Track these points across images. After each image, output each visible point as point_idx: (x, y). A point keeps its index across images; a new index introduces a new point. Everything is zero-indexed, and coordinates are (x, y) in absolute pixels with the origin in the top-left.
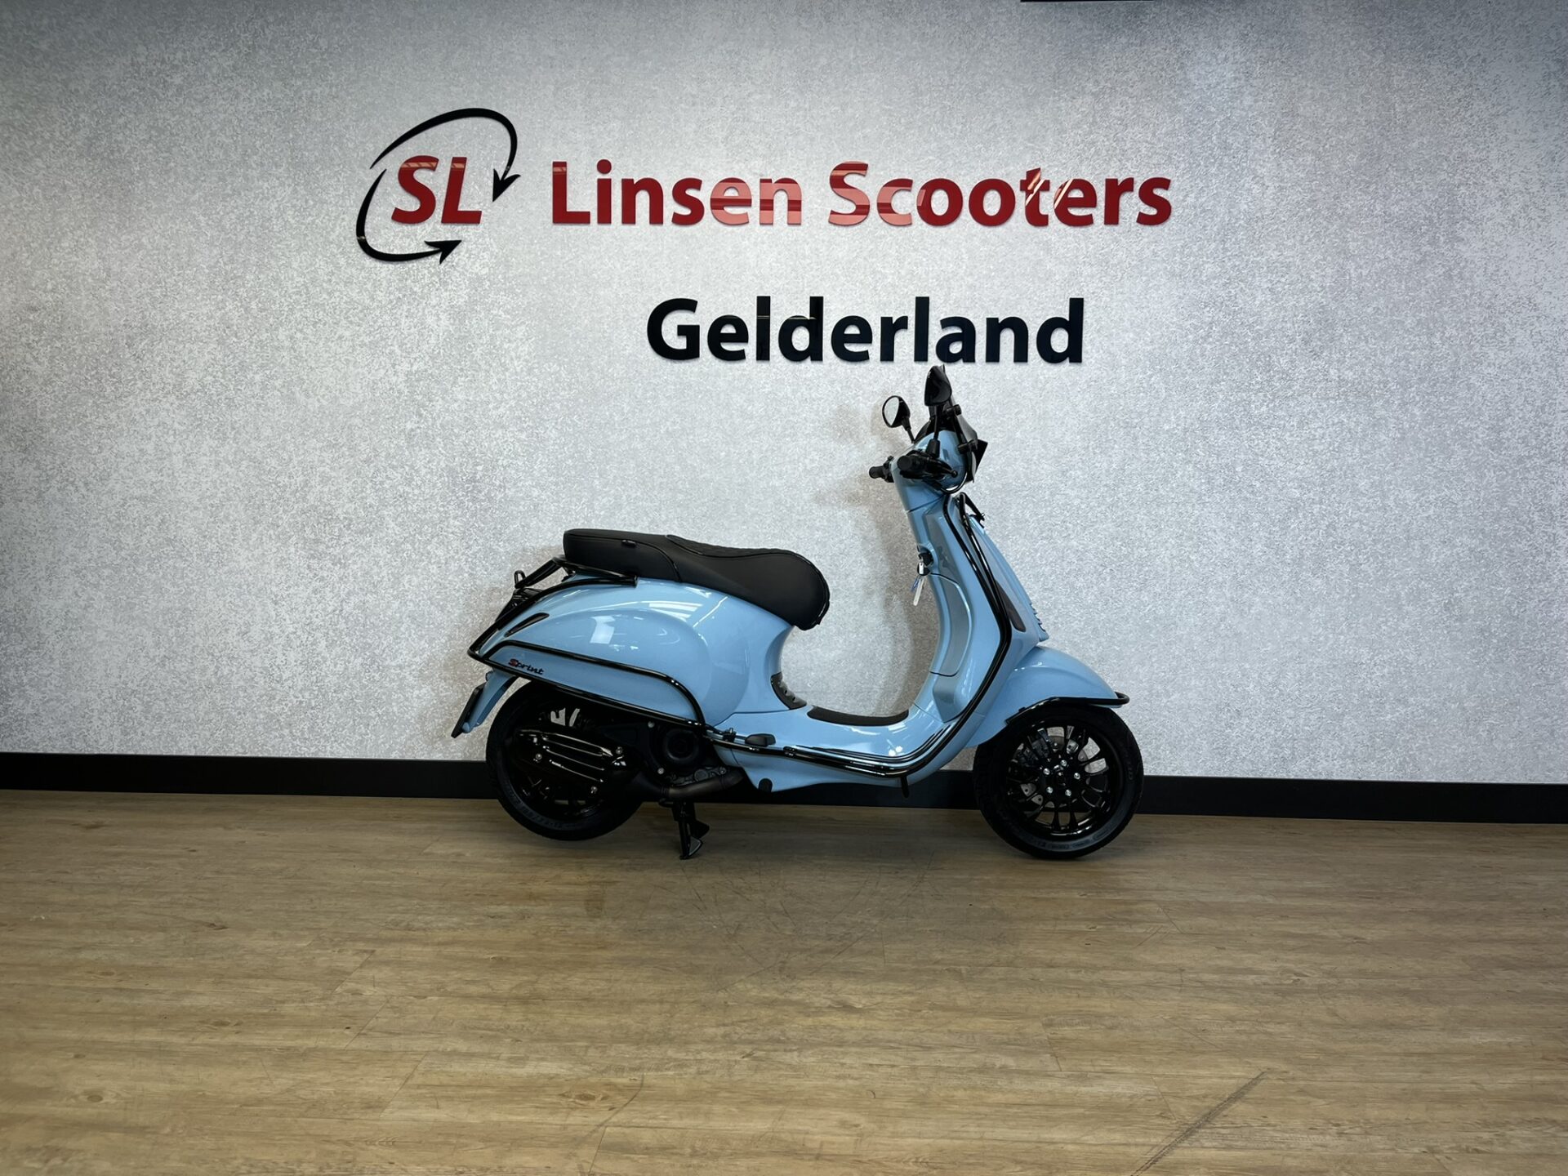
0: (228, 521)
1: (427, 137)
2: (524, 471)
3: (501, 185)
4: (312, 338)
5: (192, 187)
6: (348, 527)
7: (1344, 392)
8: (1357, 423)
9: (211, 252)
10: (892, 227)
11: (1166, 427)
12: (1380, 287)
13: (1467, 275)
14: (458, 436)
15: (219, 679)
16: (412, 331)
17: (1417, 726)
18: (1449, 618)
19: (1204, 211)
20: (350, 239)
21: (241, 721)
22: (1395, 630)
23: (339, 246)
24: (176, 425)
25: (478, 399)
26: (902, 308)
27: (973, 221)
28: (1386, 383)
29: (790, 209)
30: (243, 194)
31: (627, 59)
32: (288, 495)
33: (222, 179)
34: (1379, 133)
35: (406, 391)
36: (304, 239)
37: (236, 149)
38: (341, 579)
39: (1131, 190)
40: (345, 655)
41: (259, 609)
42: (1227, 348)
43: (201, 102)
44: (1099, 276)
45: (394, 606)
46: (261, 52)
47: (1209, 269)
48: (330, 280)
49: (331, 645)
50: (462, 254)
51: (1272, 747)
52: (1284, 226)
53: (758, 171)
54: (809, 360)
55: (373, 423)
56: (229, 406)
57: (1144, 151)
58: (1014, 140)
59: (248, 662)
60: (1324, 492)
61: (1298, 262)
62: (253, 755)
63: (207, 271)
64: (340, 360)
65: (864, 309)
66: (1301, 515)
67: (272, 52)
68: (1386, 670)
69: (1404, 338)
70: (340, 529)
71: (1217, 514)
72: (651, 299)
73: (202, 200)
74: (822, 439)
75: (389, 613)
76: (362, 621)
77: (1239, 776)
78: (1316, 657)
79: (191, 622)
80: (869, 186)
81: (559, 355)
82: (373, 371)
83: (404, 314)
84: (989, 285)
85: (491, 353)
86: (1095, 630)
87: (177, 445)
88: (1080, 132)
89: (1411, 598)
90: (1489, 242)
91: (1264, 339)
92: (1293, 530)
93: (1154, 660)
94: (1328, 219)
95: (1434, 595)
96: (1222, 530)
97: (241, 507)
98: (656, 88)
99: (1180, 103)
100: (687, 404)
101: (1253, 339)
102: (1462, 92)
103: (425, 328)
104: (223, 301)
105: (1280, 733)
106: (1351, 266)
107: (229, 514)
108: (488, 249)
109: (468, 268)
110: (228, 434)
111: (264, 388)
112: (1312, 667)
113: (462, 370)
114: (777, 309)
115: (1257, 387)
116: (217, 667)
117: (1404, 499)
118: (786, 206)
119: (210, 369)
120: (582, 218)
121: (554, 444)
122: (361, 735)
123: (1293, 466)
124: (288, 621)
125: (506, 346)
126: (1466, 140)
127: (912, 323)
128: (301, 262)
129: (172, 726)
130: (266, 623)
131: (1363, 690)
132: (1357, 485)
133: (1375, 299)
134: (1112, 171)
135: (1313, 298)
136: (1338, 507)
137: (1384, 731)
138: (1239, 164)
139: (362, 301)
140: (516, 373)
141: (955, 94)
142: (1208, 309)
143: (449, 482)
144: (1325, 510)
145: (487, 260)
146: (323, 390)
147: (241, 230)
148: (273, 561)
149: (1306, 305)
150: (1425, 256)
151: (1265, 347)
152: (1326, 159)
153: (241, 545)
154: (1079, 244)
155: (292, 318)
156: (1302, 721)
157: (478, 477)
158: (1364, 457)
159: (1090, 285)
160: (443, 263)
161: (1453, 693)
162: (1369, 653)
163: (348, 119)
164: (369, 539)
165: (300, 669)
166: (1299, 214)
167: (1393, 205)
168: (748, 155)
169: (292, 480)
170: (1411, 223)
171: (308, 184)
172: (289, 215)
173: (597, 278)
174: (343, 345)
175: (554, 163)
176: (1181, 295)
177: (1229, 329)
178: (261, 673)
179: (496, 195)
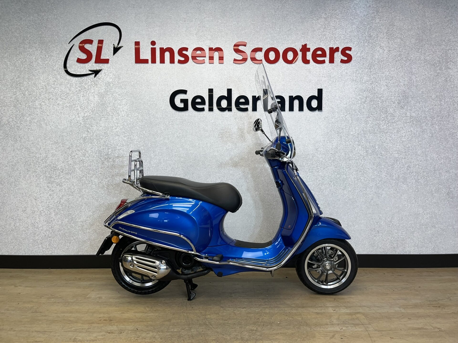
0: (18, 170)
1: (89, 33)
2: (126, 151)
3: (116, 50)
4: (48, 104)
5: (5, 51)
7: (412, 120)
8: (417, 131)
9: (11, 74)
10: (255, 64)
11: (352, 133)
12: (423, 84)
13: (452, 80)
14: (102, 139)
15: (16, 228)
16: (85, 101)
17: (439, 235)
19: (363, 58)
20: (61, 69)
21: (24, 242)
22: (431, 202)
23: (57, 72)
25: (109, 126)
26: (259, 93)
27: (284, 62)
28: (426, 117)
29: (219, 59)
30: (23, 53)
31: (161, 5)
32: (40, 161)
33: (16, 49)
34: (422, 32)
35: (83, 123)
36: (45, 69)
37: (21, 38)
38: (60, 190)
39: (338, 51)
40: (61, 218)
41: (30, 202)
42: (372, 106)
43: (8, 21)
44: (327, 81)
45: (79, 200)
46: (30, 4)
47: (366, 78)
48: (54, 84)
49: (56, 214)
50: (102, 74)
51: (390, 243)
52: (390, 64)
53: (207, 45)
54: (227, 111)
55: (71, 134)
56: (18, 129)
57: (342, 38)
58: (298, 34)
59: (26, 221)
60: (406, 155)
61: (396, 76)
62: (28, 254)
63: (10, 81)
64: (58, 112)
65: (246, 93)
66: (398, 163)
67: (34, 4)
68: (428, 216)
69: (432, 102)
70: (59, 173)
72: (171, 90)
73: (8, 56)
74: (232, 138)
75: (78, 202)
76: (68, 206)
77: (379, 254)
78: (404, 212)
79: (5, 207)
80: (248, 50)
81: (138, 110)
82: (71, 116)
83: (82, 95)
84: (290, 84)
85: (113, 109)
86: (328, 204)
88: (320, 31)
89: (436, 191)
91: (385, 103)
92: (396, 168)
93: (349, 214)
94: (406, 61)
95: (444, 190)
96: (371, 168)
97: (22, 165)
98: (171, 15)
99: (354, 21)
100: (184, 126)
101: (381, 102)
102: (449, 18)
103: (89, 101)
104: (16, 92)
105: (393, 238)
106: (413, 77)
107: (18, 168)
108: (112, 73)
109: (104, 79)
110: (18, 139)
111: (31, 122)
112: (403, 216)
113: (103, 115)
114: (216, 93)
115: (383, 119)
116: (15, 223)
117: (433, 157)
118: (218, 57)
119: (11, 116)
120: (146, 61)
121: (137, 141)
122: (68, 246)
123: (395, 146)
124: (40, 206)
125: (119, 107)
126: (451, 35)
127: (262, 98)
128: (44, 77)
130: (32, 207)
131: (420, 223)
132: (417, 152)
133: (422, 88)
134: (331, 45)
135: (401, 88)
136: (411, 160)
137: (428, 237)
138: (375, 42)
139: (66, 91)
140: (123, 116)
141: (276, 18)
142: (365, 92)
143: (99, 155)
144: (407, 161)
145: (111, 76)
146: (52, 123)
147: (22, 66)
148: (34, 185)
149: (399, 91)
150: (438, 74)
151: (385, 105)
152: (404, 40)
153: (23, 179)
154: (321, 70)
155: (40, 97)
156: (400, 234)
157: (109, 153)
158: (419, 143)
159: (325, 84)
160: (96, 78)
161: (450, 223)
162: (422, 210)
163: (60, 27)
164: (70, 176)
165: (45, 223)
166: (396, 59)
167: (427, 56)
168: (204, 39)
169: (41, 155)
170: (433, 62)
171: (46, 50)
172: (39, 61)
173: (151, 82)
174: (59, 107)
175: (135, 42)
176: (356, 87)
177: (372, 99)
178: (31, 225)
179: (114, 53)
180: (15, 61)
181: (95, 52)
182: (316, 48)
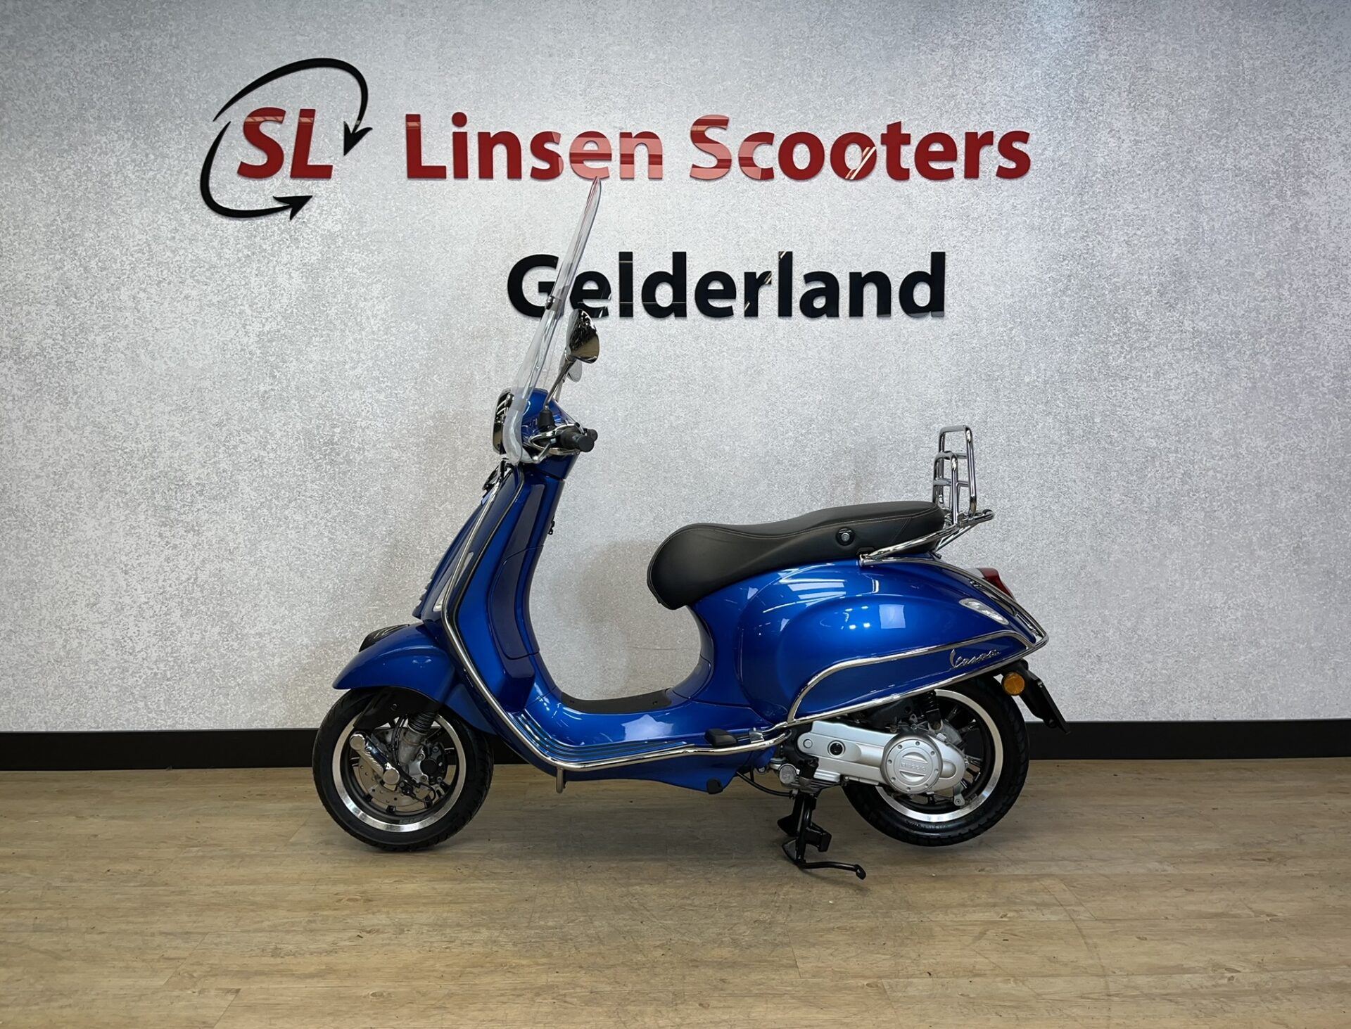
0: (71, 487)
1: (273, 89)
2: (383, 433)
3: (352, 138)
4: (157, 298)
5: (27, 143)
6: (201, 493)
7: (1198, 342)
8: (1211, 373)
9: (48, 209)
10: (757, 182)
11: (1027, 380)
12: (1231, 240)
13: (1312, 228)
14: (314, 398)
15: (68, 653)
16: (263, 289)
17: (1268, 666)
18: (1299, 560)
19: (1062, 164)
20: (193, 194)
21: (93, 695)
22: (1247, 574)
23: (182, 202)
24: (15, 391)
25: (333, 359)
26: (766, 263)
27: (835, 176)
28: (1238, 333)
29: (651, 163)
30: (80, 148)
31: (481, 7)
32: (136, 462)
33: (60, 134)
34: (1229, 88)
35: (258, 351)
36: (145, 195)
37: (73, 102)
38: (195, 546)
39: (991, 143)
40: (202, 625)
41: (108, 580)
42: (1085, 301)
43: (34, 54)
44: (960, 229)
45: (251, 572)
46: (98, 3)
47: (1068, 222)
48: (174, 238)
49: (186, 614)
50: (313, 210)
51: (1131, 690)
52: (1139, 180)
53: (618, 125)
54: (672, 316)
55: (225, 384)
56: (70, 370)
57: (1003, 104)
58: (875, 93)
59: (99, 634)
60: (1179, 441)
61: (1153, 216)
62: (107, 729)
63: (44, 230)
64: (187, 319)
65: (727, 264)
66: (1157, 464)
68: (1239, 614)
69: (1254, 289)
70: (192, 495)
71: (1077, 464)
72: (510, 255)
73: (38, 156)
74: (689, 396)
75: (247, 580)
76: (218, 589)
77: (1099, 720)
78: (1173, 602)
79: (37, 594)
80: (731, 140)
81: (417, 314)
82: (223, 332)
83: (254, 272)
84: (852, 240)
85: (346, 312)
87: (16, 410)
88: (939, 85)
89: (1263, 542)
90: (1332, 197)
91: (1121, 292)
92: (1151, 478)
94: (1182, 173)
95: (1284, 540)
96: (1082, 480)
97: (85, 474)
98: (512, 38)
99: (1038, 56)
101: (1111, 291)
102: (1306, 48)
103: (276, 287)
104: (60, 260)
105: (1139, 677)
106: (1204, 218)
107: (73, 481)
108: (341, 205)
109: (319, 224)
110: (69, 399)
111: (106, 350)
112: (1168, 613)
113: (316, 329)
114: (640, 264)
115: (1115, 338)
116: (66, 641)
117: (1256, 447)
118: (647, 159)
119: (49, 332)
120: (439, 173)
121: (413, 405)
122: (221, 706)
123: (1150, 416)
124: (139, 591)
125: (361, 305)
126: (1310, 96)
127: (775, 277)
128: (143, 219)
129: (22, 702)
130: (116, 594)
131: (1217, 633)
132: (1211, 434)
133: (1227, 251)
134: (972, 124)
135: (1168, 251)
136: (1193, 456)
137: (1238, 672)
138: (1096, 118)
139: (208, 259)
140: (373, 332)
141: (815, 46)
142: (1067, 262)
143: (305, 445)
144: (1181, 459)
145: (340, 217)
146: (170, 351)
147: (79, 186)
148: (121, 529)
149: (1161, 258)
150: (1273, 209)
151: (1122, 299)
152: (1179, 113)
153: (87, 513)
154: (940, 198)
155: (134, 277)
156: (1159, 665)
157: (336, 439)
158: (1218, 406)
159: (951, 240)
160: (294, 220)
161: (1300, 633)
162: (1223, 597)
163: (189, 70)
164: (223, 505)
165: (154, 640)
166: (1154, 167)
167: (1243, 159)
168: (607, 108)
169: (140, 446)
170: (1260, 177)
171: (148, 138)
172: (129, 170)
173: (454, 234)
174: (190, 305)
175: (407, 116)
176: (1040, 248)
177: (1087, 282)
178: (113, 645)
179: (347, 149)
180: (58, 169)
181: (291, 147)
182: (927, 134)
